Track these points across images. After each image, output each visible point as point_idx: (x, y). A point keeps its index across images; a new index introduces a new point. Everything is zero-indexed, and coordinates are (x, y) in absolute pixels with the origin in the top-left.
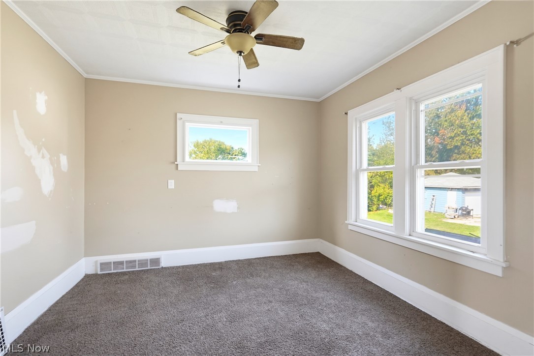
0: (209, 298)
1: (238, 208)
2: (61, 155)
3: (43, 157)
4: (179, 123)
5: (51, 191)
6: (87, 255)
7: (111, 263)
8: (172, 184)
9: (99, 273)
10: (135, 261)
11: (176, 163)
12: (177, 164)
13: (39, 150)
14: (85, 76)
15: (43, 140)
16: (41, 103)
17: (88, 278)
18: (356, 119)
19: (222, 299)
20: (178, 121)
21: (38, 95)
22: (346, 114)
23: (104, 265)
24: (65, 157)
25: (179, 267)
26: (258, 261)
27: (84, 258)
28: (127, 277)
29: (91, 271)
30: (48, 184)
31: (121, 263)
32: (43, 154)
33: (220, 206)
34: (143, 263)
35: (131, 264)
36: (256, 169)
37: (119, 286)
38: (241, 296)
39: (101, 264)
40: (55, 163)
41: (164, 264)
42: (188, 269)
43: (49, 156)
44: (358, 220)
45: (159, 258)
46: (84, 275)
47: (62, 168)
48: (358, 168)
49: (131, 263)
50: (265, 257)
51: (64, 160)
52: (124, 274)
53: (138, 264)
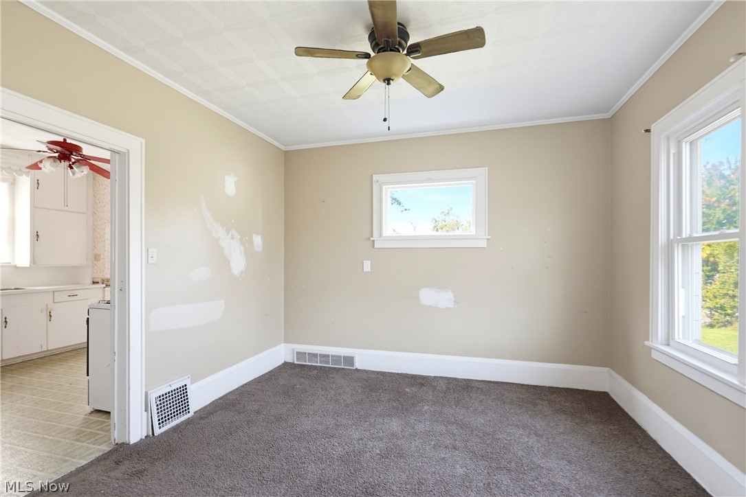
0: (380, 420)
1: (455, 302)
2: (254, 235)
3: (232, 238)
4: (375, 186)
5: (242, 272)
6: (285, 342)
7: (306, 353)
8: (367, 266)
9: (296, 362)
10: (328, 356)
11: (371, 239)
12: (374, 241)
13: (228, 231)
14: (284, 148)
15: (233, 221)
16: (230, 185)
17: (286, 366)
18: (668, 138)
19: (395, 425)
20: (374, 184)
21: (227, 178)
22: (648, 131)
23: (300, 355)
24: (259, 237)
25: (374, 372)
26: (483, 384)
27: (283, 345)
28: (315, 372)
29: (289, 360)
30: (238, 263)
31: (315, 355)
32: (232, 235)
33: (428, 296)
34: (337, 359)
35: (323, 359)
36: (484, 244)
37: (302, 380)
38: (420, 427)
39: (297, 353)
40: (247, 243)
41: (359, 364)
42: (382, 377)
43: (239, 237)
44: (671, 342)
45: (353, 357)
46: (283, 362)
47: (256, 249)
48: (672, 237)
49: (325, 357)
50: (497, 382)
51: (258, 240)
52: (315, 368)
53: (332, 360)
